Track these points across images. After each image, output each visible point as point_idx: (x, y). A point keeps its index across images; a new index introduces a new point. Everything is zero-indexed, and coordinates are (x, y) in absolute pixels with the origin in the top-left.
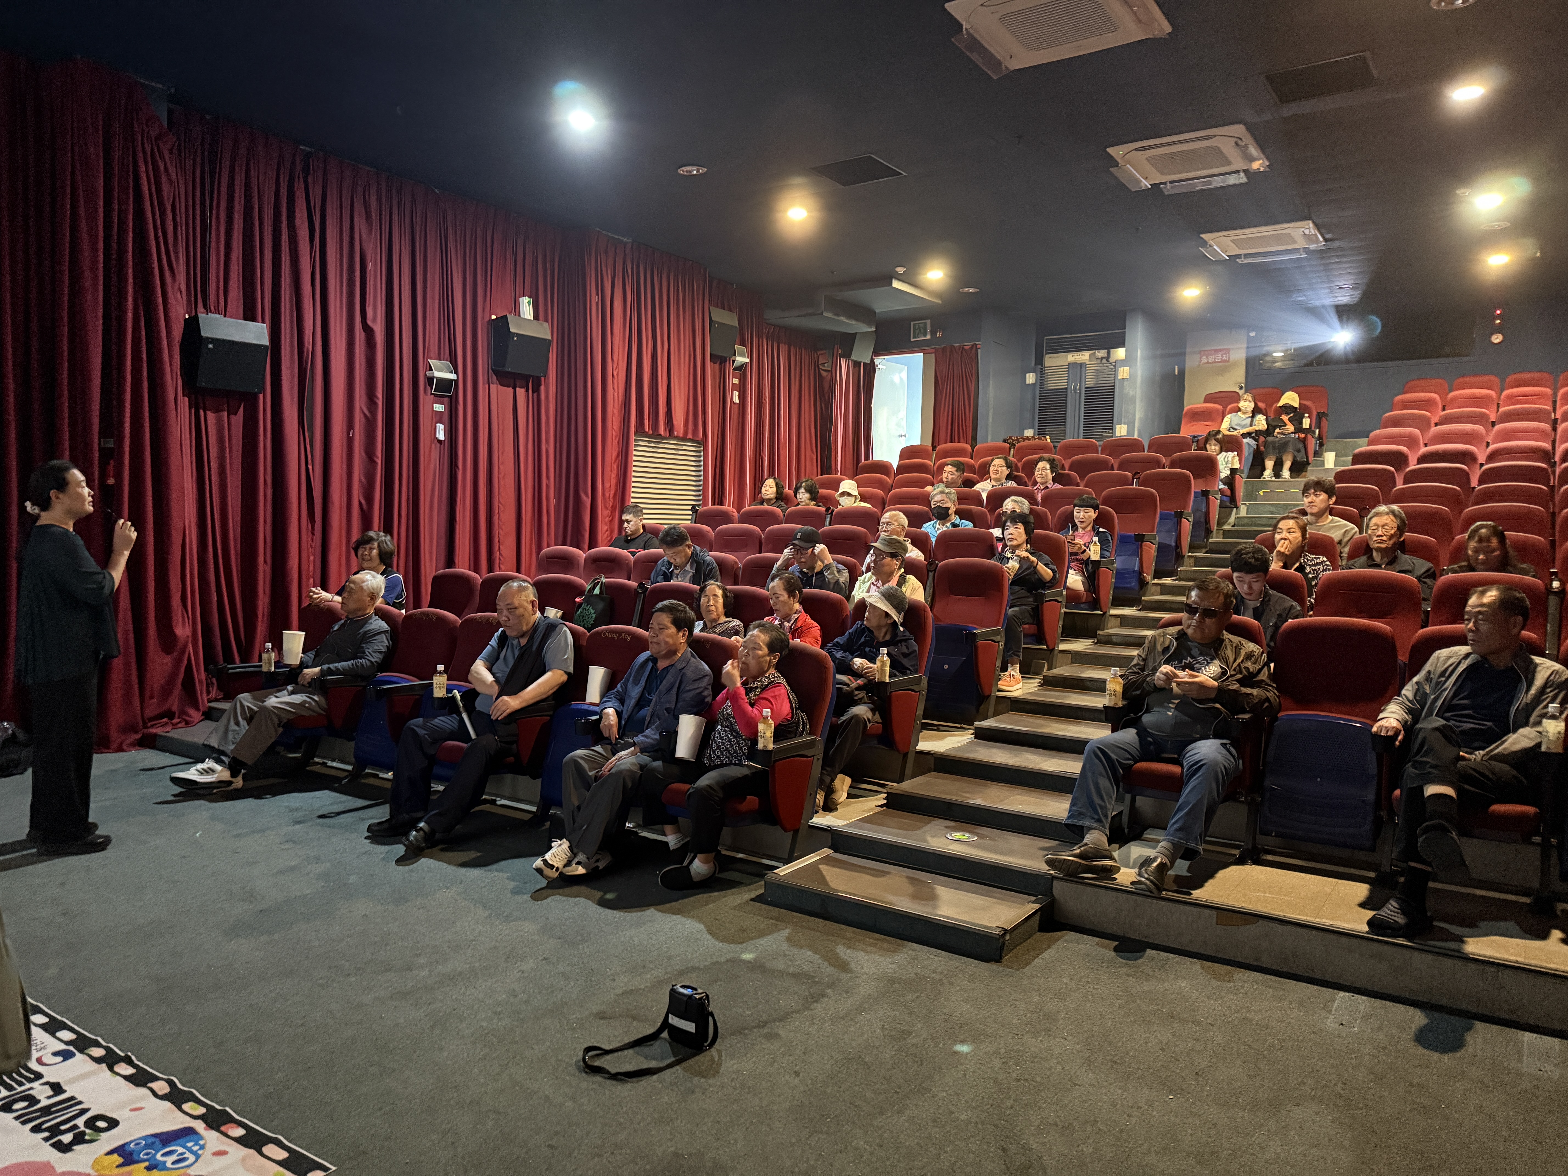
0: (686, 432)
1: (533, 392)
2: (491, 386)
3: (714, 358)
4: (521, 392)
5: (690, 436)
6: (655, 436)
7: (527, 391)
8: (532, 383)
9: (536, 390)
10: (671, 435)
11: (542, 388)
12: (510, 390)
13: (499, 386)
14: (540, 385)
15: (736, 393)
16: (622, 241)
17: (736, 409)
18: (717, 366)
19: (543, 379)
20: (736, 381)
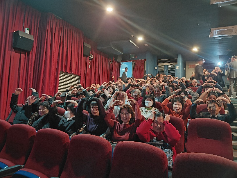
0: (75, 73)
1: (27, 56)
2: (12, 52)
3: (84, 55)
4: (23, 55)
5: (76, 74)
6: (66, 72)
7: (25, 55)
8: (27, 53)
9: (28, 55)
10: (71, 73)
11: (30, 55)
12: (19, 54)
13: (15, 53)
14: (29, 54)
15: (90, 66)
16: (59, 18)
17: (90, 70)
18: (85, 58)
19: (31, 52)
20: (90, 63)
